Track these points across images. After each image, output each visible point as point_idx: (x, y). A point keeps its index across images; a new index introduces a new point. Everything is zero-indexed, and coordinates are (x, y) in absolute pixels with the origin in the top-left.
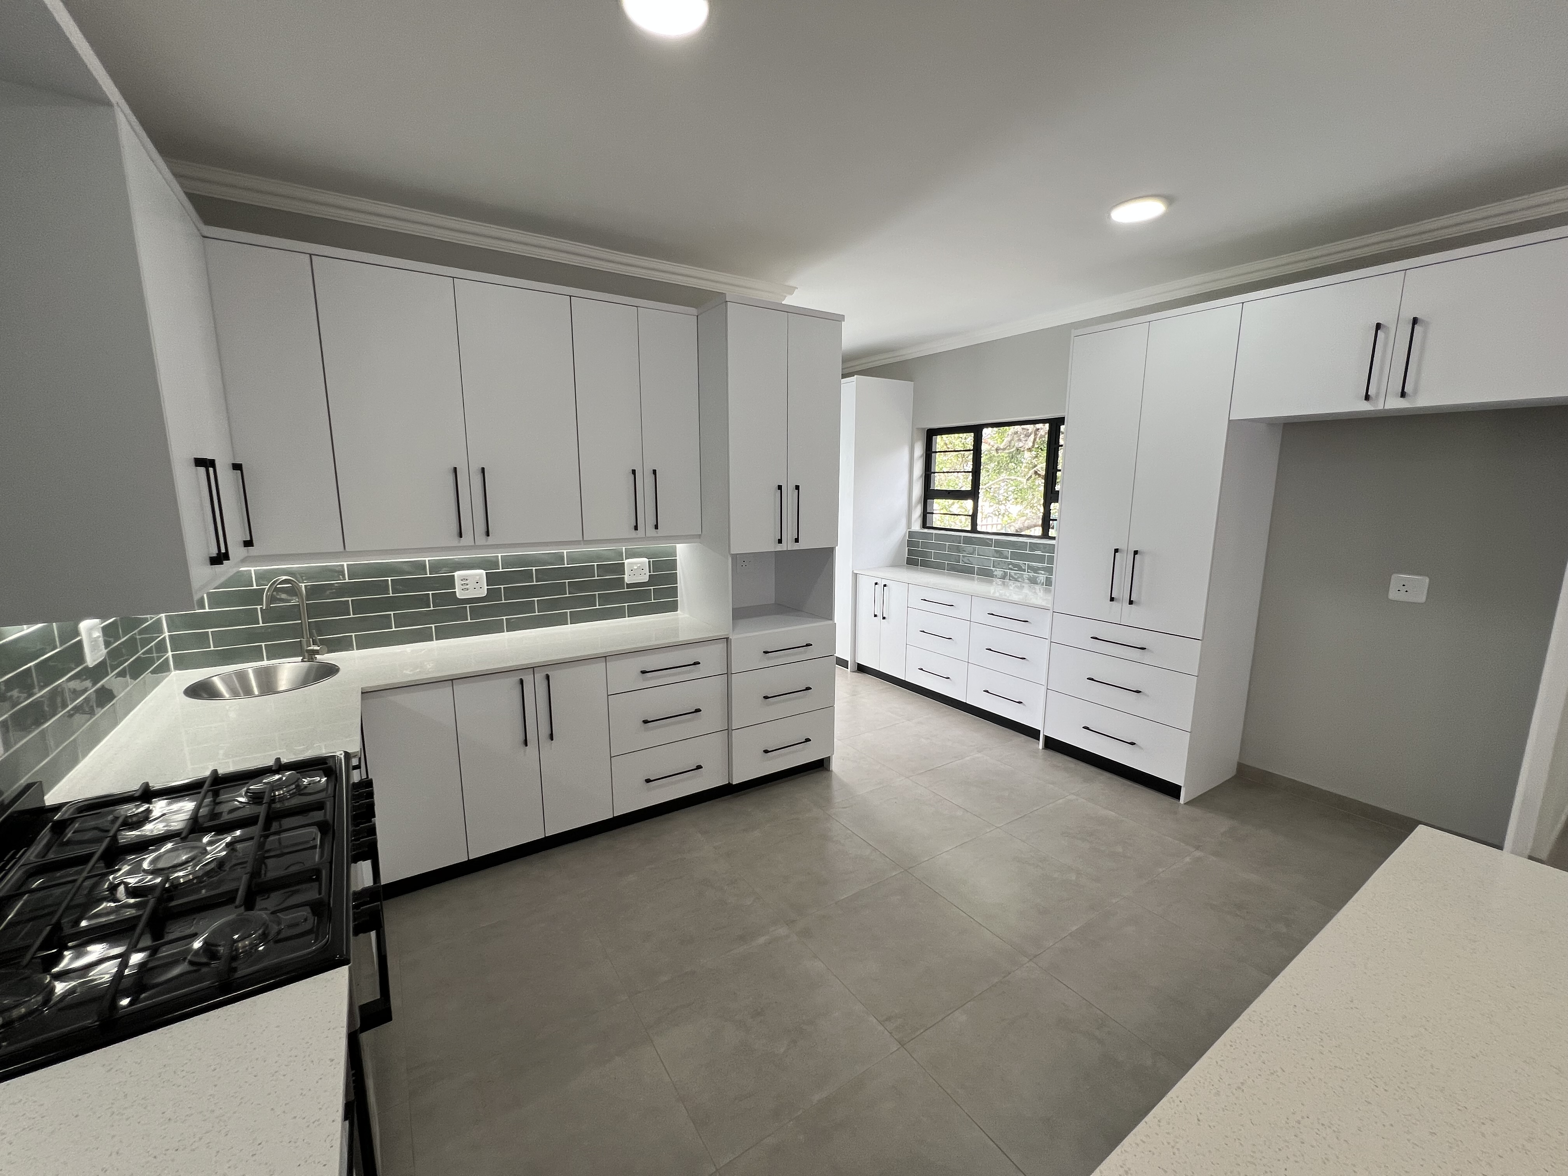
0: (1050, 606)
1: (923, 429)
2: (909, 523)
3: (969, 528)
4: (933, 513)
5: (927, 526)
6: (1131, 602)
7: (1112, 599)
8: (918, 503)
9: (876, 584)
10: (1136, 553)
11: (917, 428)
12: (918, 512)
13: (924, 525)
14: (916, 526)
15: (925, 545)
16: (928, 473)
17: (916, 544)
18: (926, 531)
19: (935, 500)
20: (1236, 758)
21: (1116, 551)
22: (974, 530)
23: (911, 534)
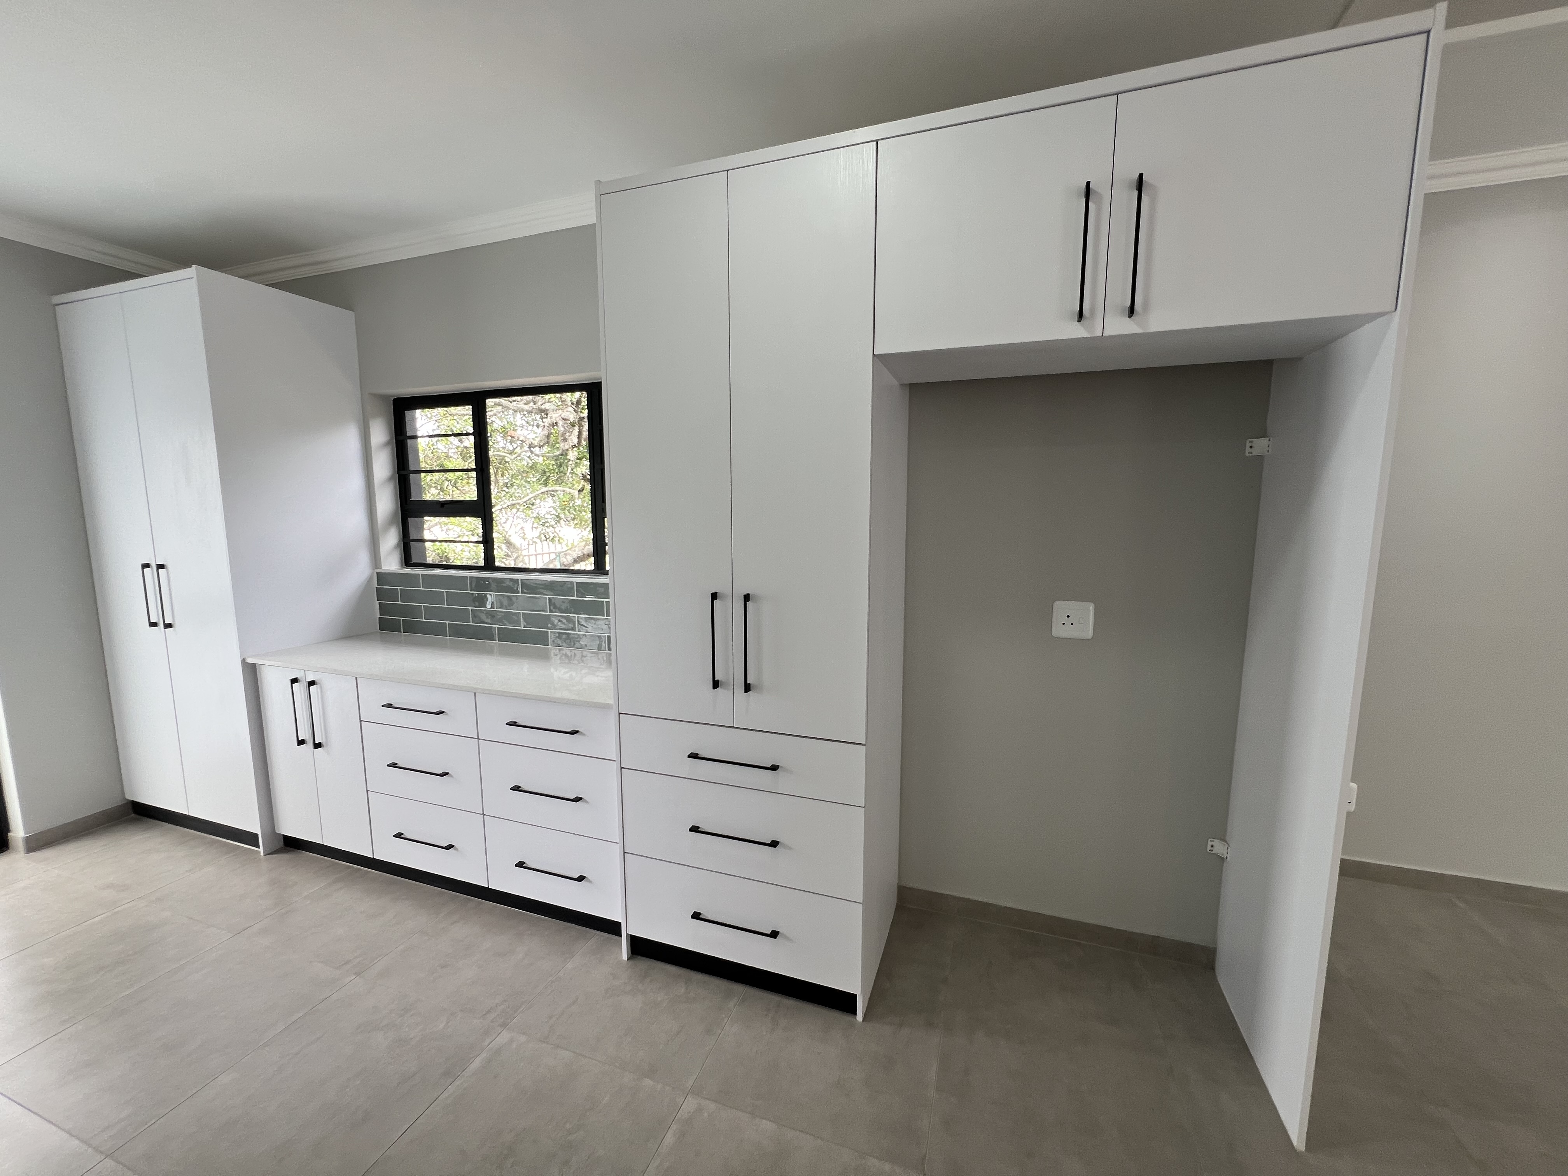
0: (612, 702)
1: (383, 398)
2: (375, 558)
3: (482, 563)
4: (423, 541)
5: (414, 561)
6: (748, 688)
7: (716, 684)
8: (391, 522)
9: (294, 681)
10: (747, 598)
11: (369, 394)
12: (390, 540)
13: (407, 560)
14: (392, 564)
15: (407, 596)
16: (403, 472)
17: (393, 595)
18: (408, 571)
19: (426, 518)
20: (896, 881)
21: (714, 596)
22: (489, 564)
23: (382, 578)
